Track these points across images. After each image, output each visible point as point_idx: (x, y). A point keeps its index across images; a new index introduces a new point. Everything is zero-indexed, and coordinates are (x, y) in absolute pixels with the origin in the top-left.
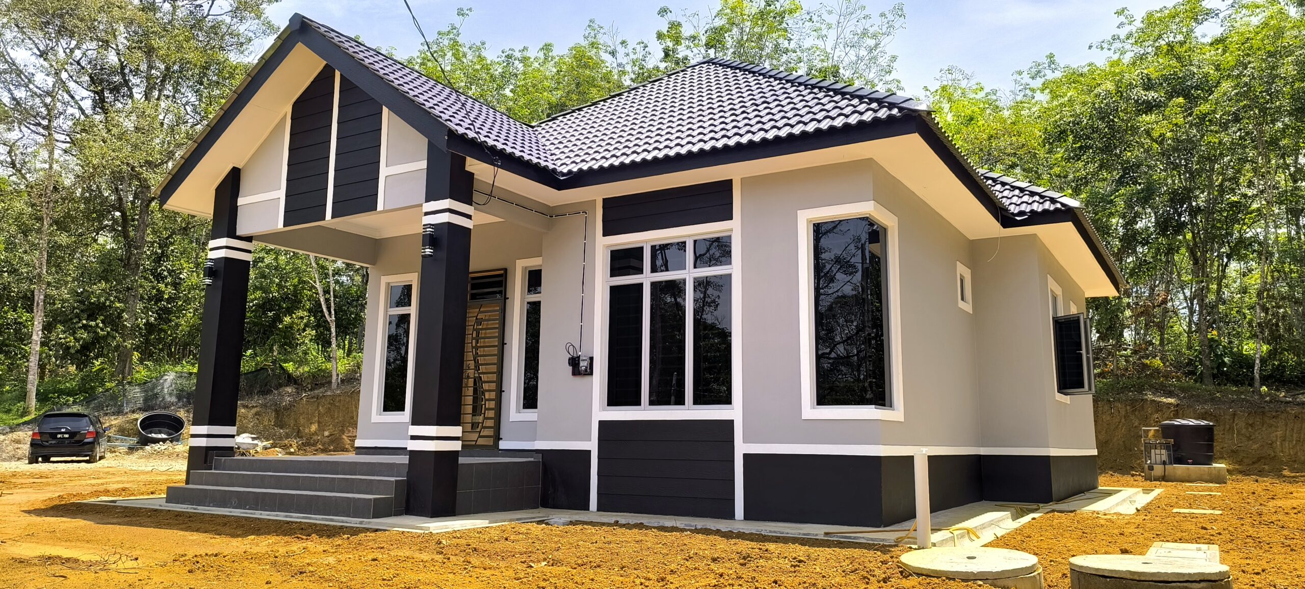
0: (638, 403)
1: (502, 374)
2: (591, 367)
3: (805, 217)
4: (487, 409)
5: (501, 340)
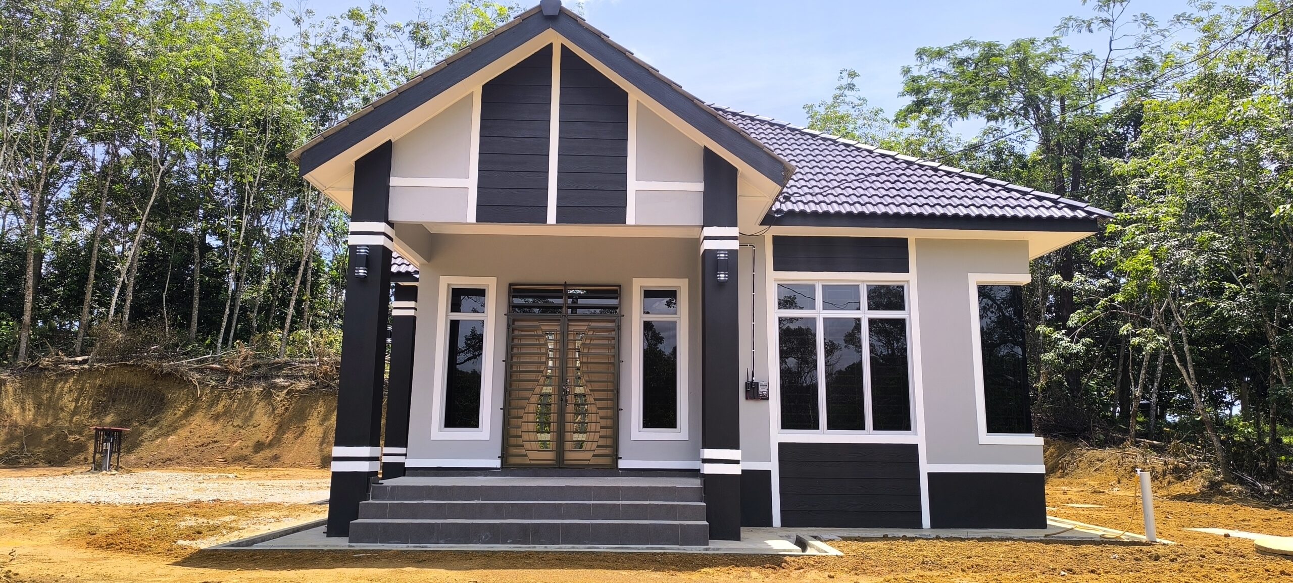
0: (816, 427)
1: (618, 392)
2: (768, 392)
3: (975, 280)
4: (601, 428)
5: (616, 357)
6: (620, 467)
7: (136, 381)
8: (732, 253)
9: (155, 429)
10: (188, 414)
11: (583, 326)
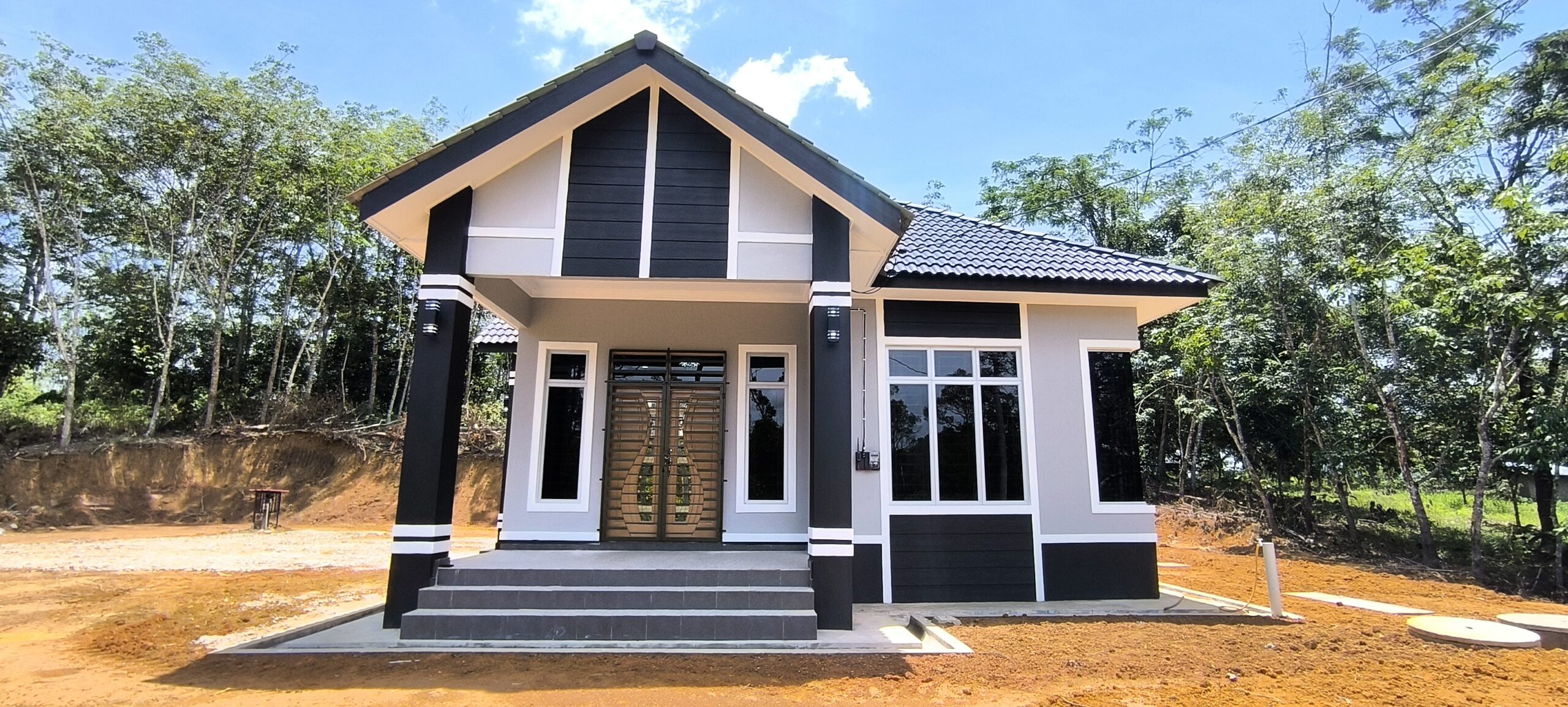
0: (928, 497)
1: (722, 463)
2: (879, 463)
3: (1087, 346)
4: (705, 500)
5: (721, 426)
6: (724, 541)
7: (311, 447)
8: (845, 311)
9: (325, 490)
10: (355, 476)
11: (686, 394)
